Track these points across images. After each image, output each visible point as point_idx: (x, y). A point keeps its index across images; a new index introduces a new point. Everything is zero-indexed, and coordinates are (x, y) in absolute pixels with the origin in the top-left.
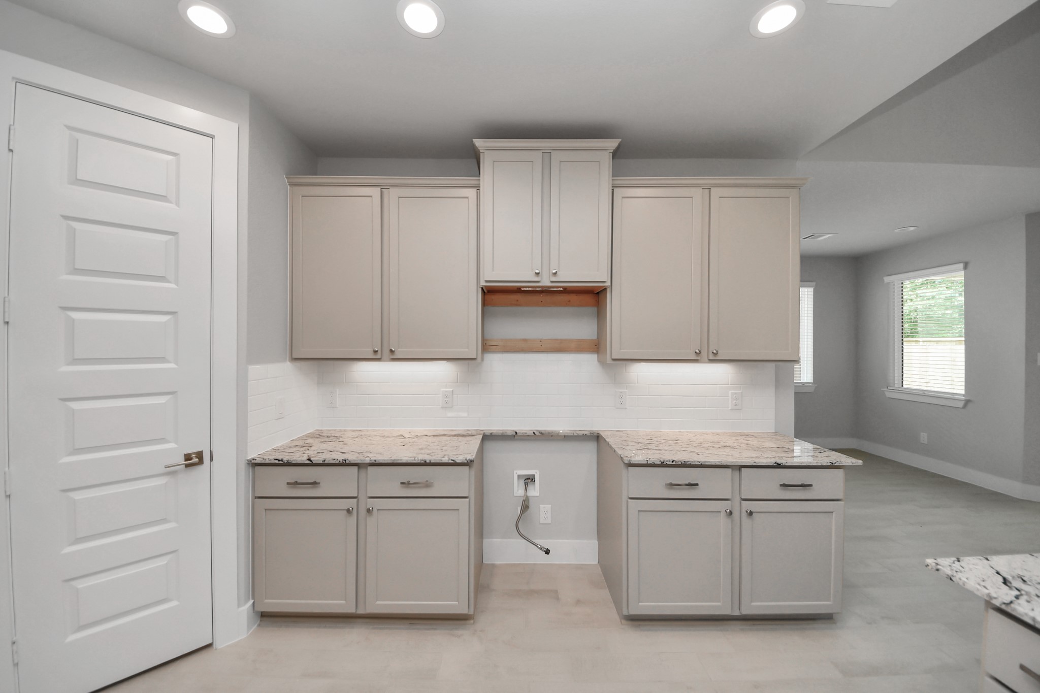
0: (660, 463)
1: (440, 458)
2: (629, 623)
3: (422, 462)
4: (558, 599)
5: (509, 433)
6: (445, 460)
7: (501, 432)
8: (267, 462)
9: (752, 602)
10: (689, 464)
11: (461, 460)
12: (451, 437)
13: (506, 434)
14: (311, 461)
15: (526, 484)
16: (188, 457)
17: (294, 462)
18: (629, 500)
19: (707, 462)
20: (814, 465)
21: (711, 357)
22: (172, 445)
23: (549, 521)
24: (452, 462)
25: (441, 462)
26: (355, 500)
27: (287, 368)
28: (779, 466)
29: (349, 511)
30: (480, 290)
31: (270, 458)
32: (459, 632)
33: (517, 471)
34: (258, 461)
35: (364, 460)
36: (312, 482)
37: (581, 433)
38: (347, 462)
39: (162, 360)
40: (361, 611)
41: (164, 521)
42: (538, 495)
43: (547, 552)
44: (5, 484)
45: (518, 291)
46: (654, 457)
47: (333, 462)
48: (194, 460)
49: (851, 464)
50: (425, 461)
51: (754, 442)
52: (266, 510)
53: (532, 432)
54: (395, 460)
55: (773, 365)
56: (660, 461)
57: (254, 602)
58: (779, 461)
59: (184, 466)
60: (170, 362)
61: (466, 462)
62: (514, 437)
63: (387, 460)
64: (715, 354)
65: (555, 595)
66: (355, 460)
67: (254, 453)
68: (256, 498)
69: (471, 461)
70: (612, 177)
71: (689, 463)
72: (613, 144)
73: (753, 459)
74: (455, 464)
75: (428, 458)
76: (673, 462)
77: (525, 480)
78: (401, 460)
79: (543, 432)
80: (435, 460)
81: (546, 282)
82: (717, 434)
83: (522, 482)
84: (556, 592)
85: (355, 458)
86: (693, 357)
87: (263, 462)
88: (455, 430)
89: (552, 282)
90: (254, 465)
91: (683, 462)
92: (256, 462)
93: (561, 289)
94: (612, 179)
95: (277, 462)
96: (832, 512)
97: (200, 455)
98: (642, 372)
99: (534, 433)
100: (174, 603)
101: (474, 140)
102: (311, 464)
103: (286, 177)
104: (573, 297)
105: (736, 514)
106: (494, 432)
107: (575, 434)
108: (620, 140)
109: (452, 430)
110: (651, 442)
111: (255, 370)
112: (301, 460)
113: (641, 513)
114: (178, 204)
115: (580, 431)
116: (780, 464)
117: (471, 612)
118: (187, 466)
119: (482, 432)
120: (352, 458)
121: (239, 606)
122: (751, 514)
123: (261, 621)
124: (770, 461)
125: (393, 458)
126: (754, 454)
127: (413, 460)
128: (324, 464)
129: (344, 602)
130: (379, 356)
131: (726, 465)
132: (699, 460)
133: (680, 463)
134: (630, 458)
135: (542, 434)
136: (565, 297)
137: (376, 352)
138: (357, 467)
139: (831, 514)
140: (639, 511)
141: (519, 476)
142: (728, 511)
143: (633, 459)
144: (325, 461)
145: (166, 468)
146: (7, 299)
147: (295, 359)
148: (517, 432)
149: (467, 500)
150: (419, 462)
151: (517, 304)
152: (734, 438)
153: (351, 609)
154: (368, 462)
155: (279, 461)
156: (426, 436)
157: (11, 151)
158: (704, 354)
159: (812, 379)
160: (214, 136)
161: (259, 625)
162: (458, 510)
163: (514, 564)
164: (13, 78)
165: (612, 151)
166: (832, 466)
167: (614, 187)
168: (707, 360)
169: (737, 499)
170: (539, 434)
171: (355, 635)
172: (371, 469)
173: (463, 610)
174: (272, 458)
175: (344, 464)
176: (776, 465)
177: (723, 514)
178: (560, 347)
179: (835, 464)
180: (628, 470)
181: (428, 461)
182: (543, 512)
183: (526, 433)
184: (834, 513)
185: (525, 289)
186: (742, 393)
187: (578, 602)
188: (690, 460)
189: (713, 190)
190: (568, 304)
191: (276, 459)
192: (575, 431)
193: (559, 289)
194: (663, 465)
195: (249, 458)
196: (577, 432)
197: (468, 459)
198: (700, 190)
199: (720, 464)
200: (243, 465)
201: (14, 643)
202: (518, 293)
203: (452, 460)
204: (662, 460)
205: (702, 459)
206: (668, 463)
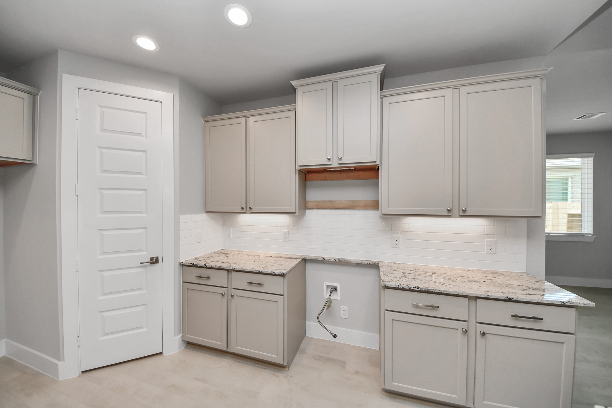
0: (408, 288)
1: (266, 271)
2: (387, 394)
3: (258, 272)
4: (344, 367)
5: (320, 259)
6: (270, 272)
7: (315, 258)
8: (188, 264)
9: (484, 400)
10: (431, 292)
11: (278, 273)
12: (284, 259)
13: (317, 259)
14: (206, 266)
15: (331, 292)
16: (151, 259)
17: (198, 266)
18: (386, 311)
19: (446, 291)
20: (544, 302)
21: (461, 214)
22: (145, 253)
23: (346, 317)
24: (273, 273)
25: (267, 273)
26: (226, 289)
27: (204, 217)
28: (510, 300)
29: (223, 295)
30: (297, 172)
31: (189, 263)
32: (278, 374)
33: (326, 283)
34: (184, 263)
35: (229, 268)
36: (206, 277)
37: (366, 262)
38: (222, 268)
39: (140, 212)
40: (229, 350)
41: (140, 289)
42: (339, 299)
43: (335, 336)
44: (76, 266)
45: (325, 171)
46: (404, 283)
47: (216, 267)
48: (154, 261)
49: (583, 305)
50: (259, 272)
51: (500, 280)
52: (188, 289)
53: (334, 259)
54: (244, 269)
55: (525, 220)
56: (408, 287)
57: (182, 335)
58: (510, 296)
59: (150, 263)
60: (144, 213)
61: (281, 274)
62: (323, 261)
63: (241, 269)
64: (464, 211)
65: (343, 364)
66: (225, 267)
67: (183, 260)
68: (184, 282)
69: (284, 274)
70: (381, 90)
71: (431, 290)
72: (380, 68)
73: (488, 293)
74: (274, 275)
75: (261, 270)
76: (418, 288)
77: (332, 289)
78: (247, 269)
79: (341, 260)
80: (264, 271)
81: (335, 164)
82: (472, 271)
83: (329, 290)
84: (345, 363)
85: (225, 266)
86: (446, 213)
87: (186, 264)
88: (289, 255)
89: (339, 164)
90: (183, 265)
91: (426, 290)
92: (183, 264)
93: (353, 168)
94: (381, 92)
95: (191, 265)
96: (563, 343)
97: (157, 259)
98: (411, 223)
99: (335, 260)
100: (145, 330)
101: (291, 82)
102: (206, 267)
103: (202, 118)
104: (361, 173)
105: (472, 332)
106: (311, 257)
107: (362, 263)
108: (385, 64)
109: (287, 255)
110: (412, 273)
111: (183, 218)
112: (202, 265)
113: (394, 321)
114: (146, 137)
115: (366, 261)
116: (511, 299)
117: (285, 364)
118: (151, 263)
119: (304, 257)
120: (224, 266)
121: (175, 336)
122: (484, 334)
123: (187, 345)
124: (503, 296)
125: (243, 268)
126: (492, 289)
127: (253, 270)
128: (211, 268)
129: (221, 343)
130: (244, 211)
131: (462, 295)
132: (440, 290)
133: (424, 290)
134: (385, 283)
135: (340, 261)
136: (356, 174)
137: (243, 208)
138: (227, 271)
139: (562, 344)
140: (393, 320)
141: (328, 286)
142: (464, 329)
143: (387, 283)
144: (212, 266)
145: (141, 263)
146: (77, 185)
147: (207, 212)
148: (325, 258)
149: (283, 296)
150: (256, 271)
151: (326, 179)
152: (484, 275)
153: (224, 349)
154: (231, 269)
155: (192, 264)
156: (271, 257)
157: (77, 119)
158: (455, 211)
159: (592, 231)
160: (162, 101)
161: (185, 347)
162: (277, 302)
163: (324, 340)
164: (77, 87)
165: (380, 73)
166: (563, 305)
167: (382, 97)
168: (458, 216)
169: (473, 321)
170: (338, 261)
171: (225, 363)
172: (233, 273)
173: (280, 362)
174: (190, 262)
175: (220, 269)
176: (507, 299)
177: (460, 331)
178: (352, 206)
179: (566, 304)
180: (385, 290)
181: (261, 272)
182: (343, 311)
183: (330, 260)
184: (565, 345)
185: (330, 169)
186: (496, 241)
187: (357, 372)
188: (433, 288)
189: (461, 88)
190: (358, 178)
191: (191, 263)
192: (363, 260)
193: (352, 168)
194: (410, 290)
195: (180, 261)
196: (364, 262)
197: (282, 272)
198: (450, 90)
199: (457, 294)
200: (177, 265)
201: (78, 337)
202: (326, 172)
203: (273, 272)
204: (410, 286)
205: (443, 289)
206: (414, 289)
